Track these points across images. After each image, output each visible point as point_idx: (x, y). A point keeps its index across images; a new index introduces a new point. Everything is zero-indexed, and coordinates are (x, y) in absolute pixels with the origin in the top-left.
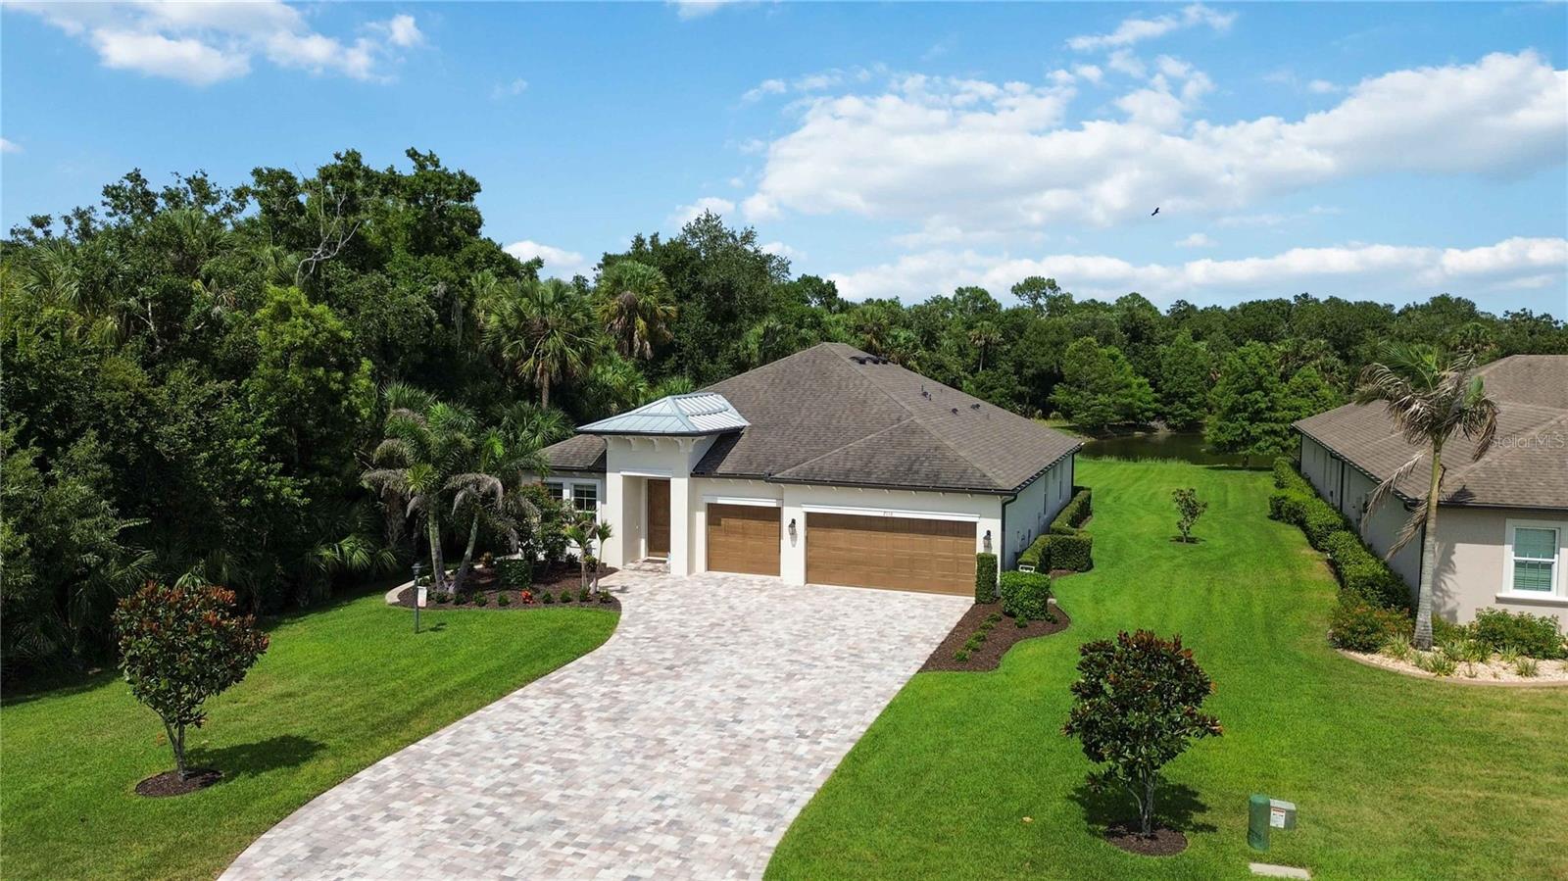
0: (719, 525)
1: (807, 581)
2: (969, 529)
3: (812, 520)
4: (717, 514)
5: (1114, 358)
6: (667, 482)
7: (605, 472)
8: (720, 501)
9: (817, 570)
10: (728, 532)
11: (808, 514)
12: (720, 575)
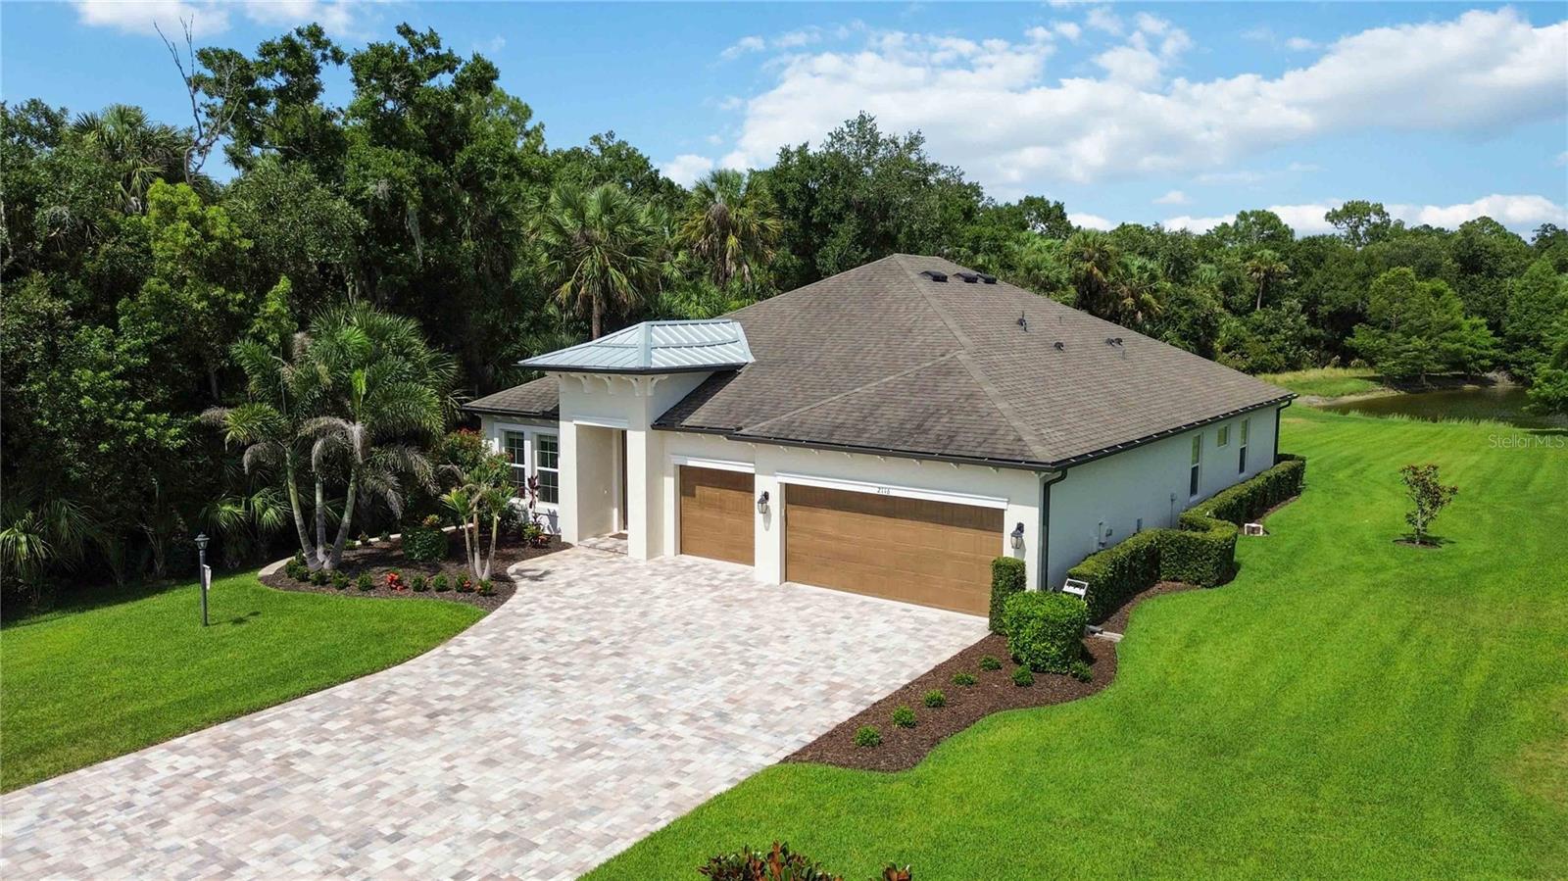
0: (694, 496)
1: (786, 577)
3: (794, 496)
4: (690, 480)
6: (624, 434)
7: (558, 420)
8: (691, 463)
10: (706, 504)
11: (788, 487)
12: (692, 560)
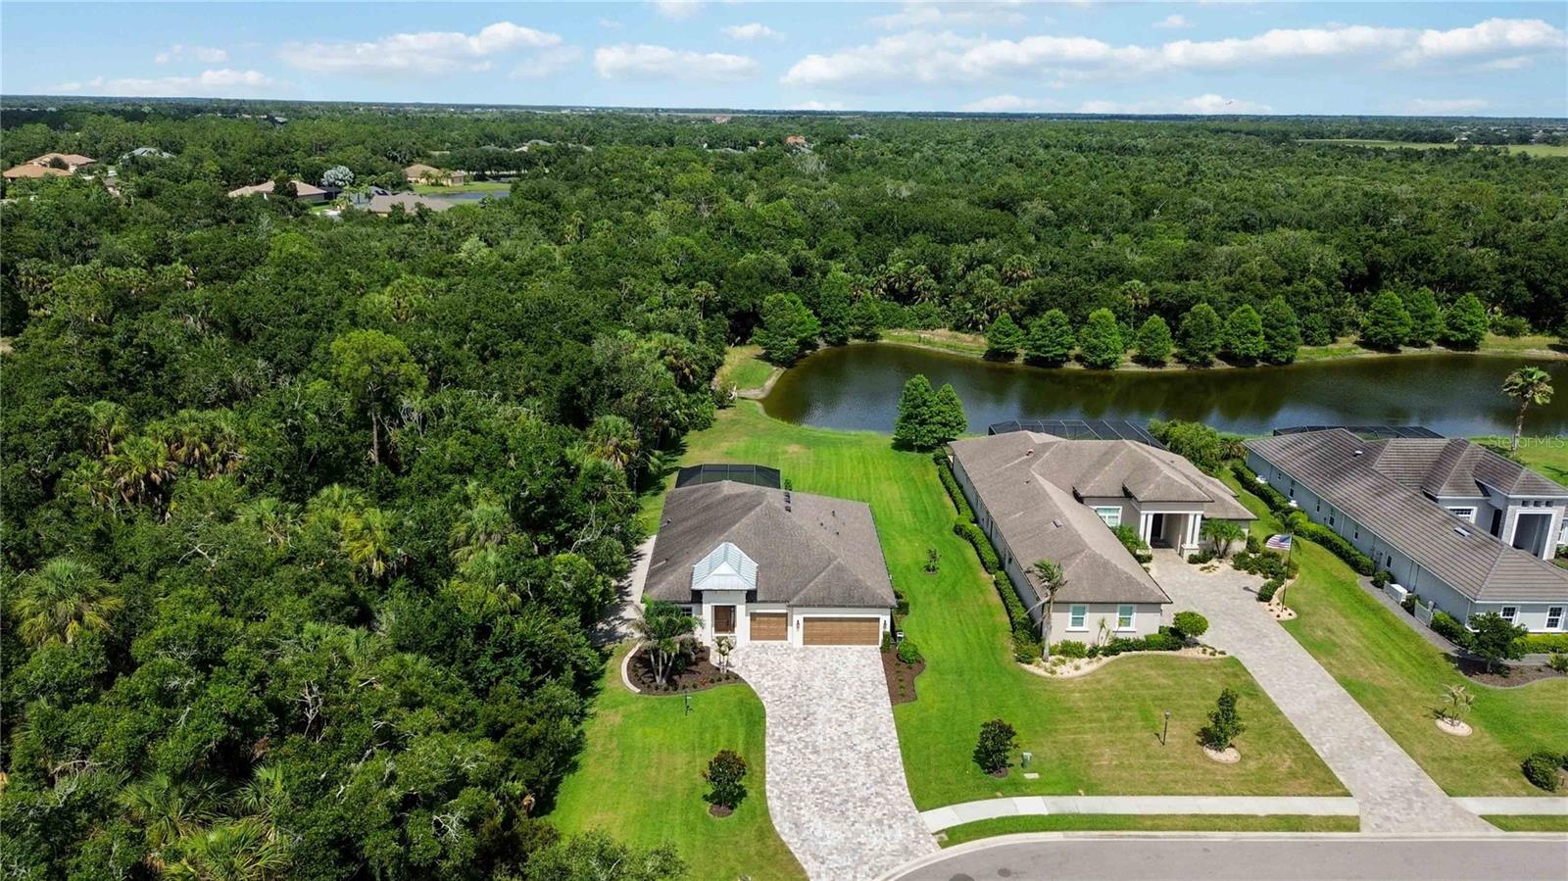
0: (757, 621)
1: (806, 643)
2: (878, 620)
3: (805, 620)
4: (753, 616)
5: (794, 303)
6: (734, 607)
7: (701, 603)
8: (758, 611)
9: (809, 639)
10: (760, 623)
11: (805, 618)
12: (757, 642)
